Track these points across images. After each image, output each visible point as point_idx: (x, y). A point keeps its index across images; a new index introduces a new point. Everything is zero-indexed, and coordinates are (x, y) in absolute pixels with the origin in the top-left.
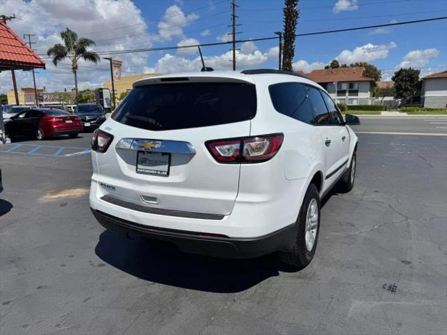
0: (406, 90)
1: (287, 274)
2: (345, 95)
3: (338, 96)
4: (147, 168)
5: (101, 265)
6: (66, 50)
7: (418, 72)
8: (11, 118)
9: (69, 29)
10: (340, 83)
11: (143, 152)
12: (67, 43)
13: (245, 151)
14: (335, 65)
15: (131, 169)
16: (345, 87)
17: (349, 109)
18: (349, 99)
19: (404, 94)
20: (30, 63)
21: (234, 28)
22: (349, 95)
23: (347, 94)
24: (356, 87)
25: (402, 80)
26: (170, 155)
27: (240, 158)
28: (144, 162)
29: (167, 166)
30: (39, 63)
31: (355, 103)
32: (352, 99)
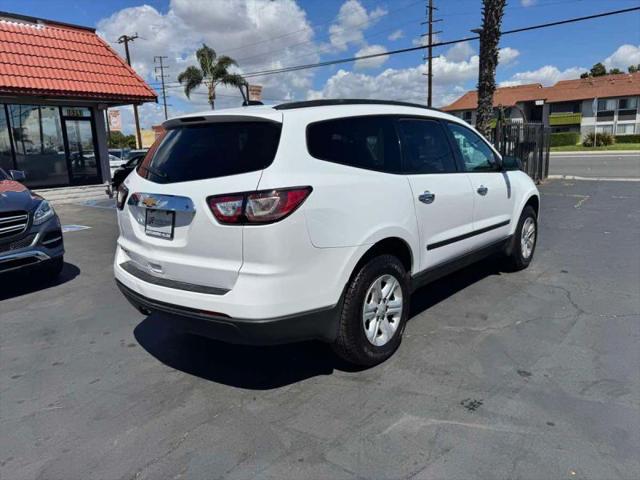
1: (344, 373)
2: (612, 120)
3: (598, 120)
4: (153, 229)
5: (133, 345)
6: (202, 74)
8: (123, 166)
9: (207, 45)
10: (602, 101)
12: (203, 66)
13: (247, 210)
14: (599, 71)
15: (142, 231)
16: (611, 106)
17: (618, 142)
18: (619, 125)
20: (139, 96)
21: (430, 26)
22: (619, 119)
23: (616, 117)
24: (632, 105)
26: (174, 213)
27: (241, 219)
28: (152, 222)
29: (170, 227)
30: (151, 95)
31: (629, 131)
32: (625, 125)
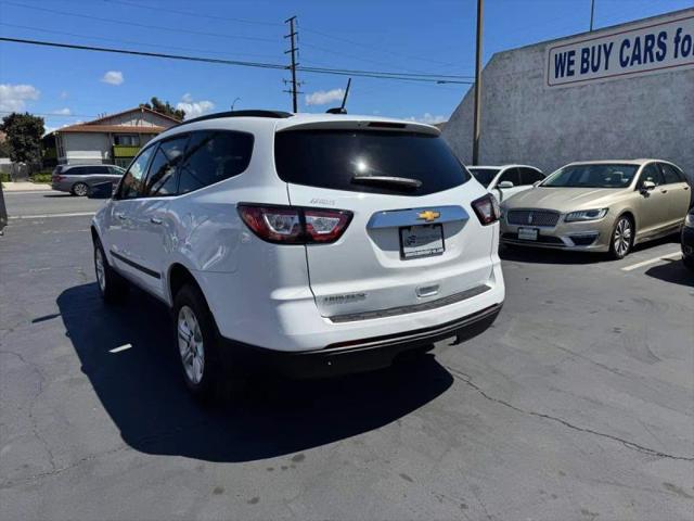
0: (29, 148)
4: (418, 248)
7: (40, 121)
11: (409, 228)
15: (393, 258)
19: (27, 154)
25: (19, 132)
26: (441, 225)
28: (412, 242)
29: (441, 240)
